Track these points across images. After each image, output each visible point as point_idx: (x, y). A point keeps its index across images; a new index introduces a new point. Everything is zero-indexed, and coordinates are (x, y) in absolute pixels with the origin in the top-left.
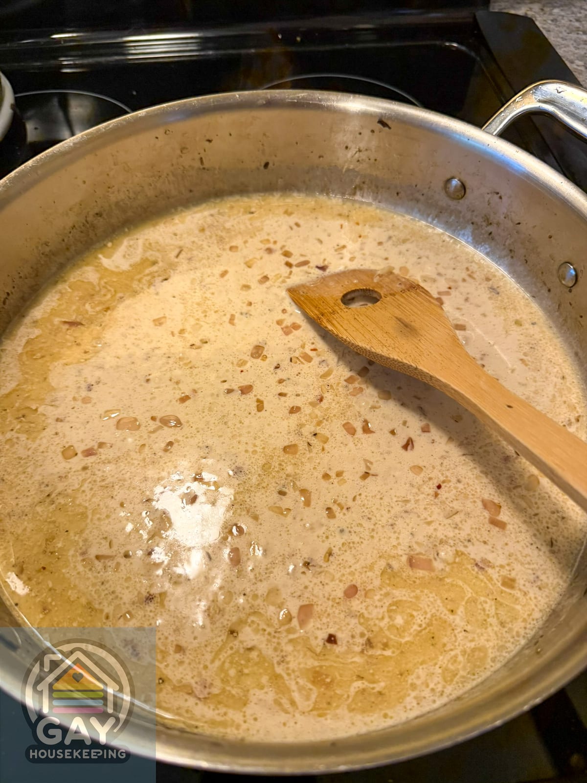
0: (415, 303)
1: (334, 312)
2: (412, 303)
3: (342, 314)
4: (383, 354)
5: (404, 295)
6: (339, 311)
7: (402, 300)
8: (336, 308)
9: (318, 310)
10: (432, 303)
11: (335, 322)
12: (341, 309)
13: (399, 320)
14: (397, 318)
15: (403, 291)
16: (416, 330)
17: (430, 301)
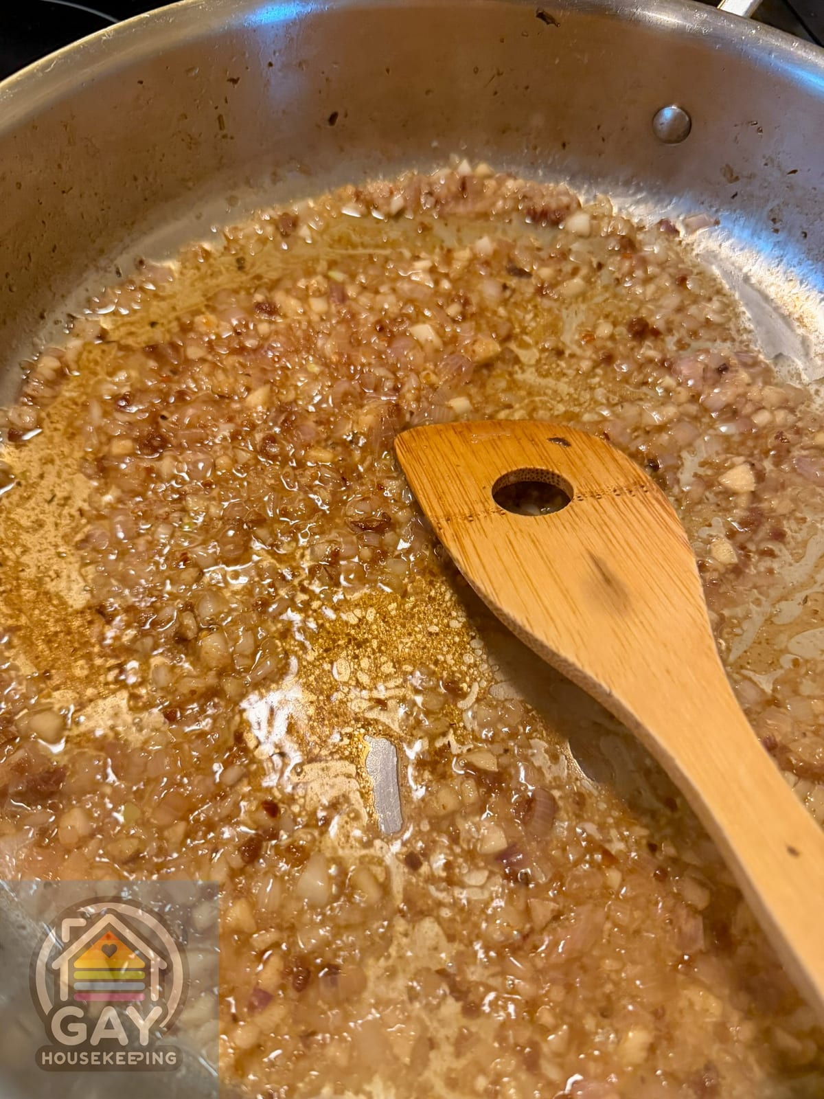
0: (636, 525)
1: (471, 517)
2: (629, 524)
3: (487, 525)
4: (546, 642)
5: (618, 499)
6: (482, 516)
7: (612, 511)
8: (479, 508)
9: (443, 506)
10: (673, 532)
11: (467, 542)
12: (487, 511)
13: (597, 562)
14: (592, 557)
15: (618, 491)
16: (626, 596)
17: (667, 526)
